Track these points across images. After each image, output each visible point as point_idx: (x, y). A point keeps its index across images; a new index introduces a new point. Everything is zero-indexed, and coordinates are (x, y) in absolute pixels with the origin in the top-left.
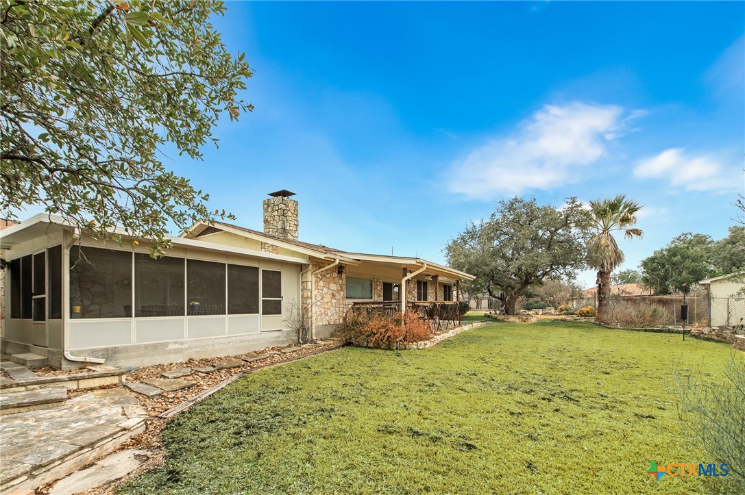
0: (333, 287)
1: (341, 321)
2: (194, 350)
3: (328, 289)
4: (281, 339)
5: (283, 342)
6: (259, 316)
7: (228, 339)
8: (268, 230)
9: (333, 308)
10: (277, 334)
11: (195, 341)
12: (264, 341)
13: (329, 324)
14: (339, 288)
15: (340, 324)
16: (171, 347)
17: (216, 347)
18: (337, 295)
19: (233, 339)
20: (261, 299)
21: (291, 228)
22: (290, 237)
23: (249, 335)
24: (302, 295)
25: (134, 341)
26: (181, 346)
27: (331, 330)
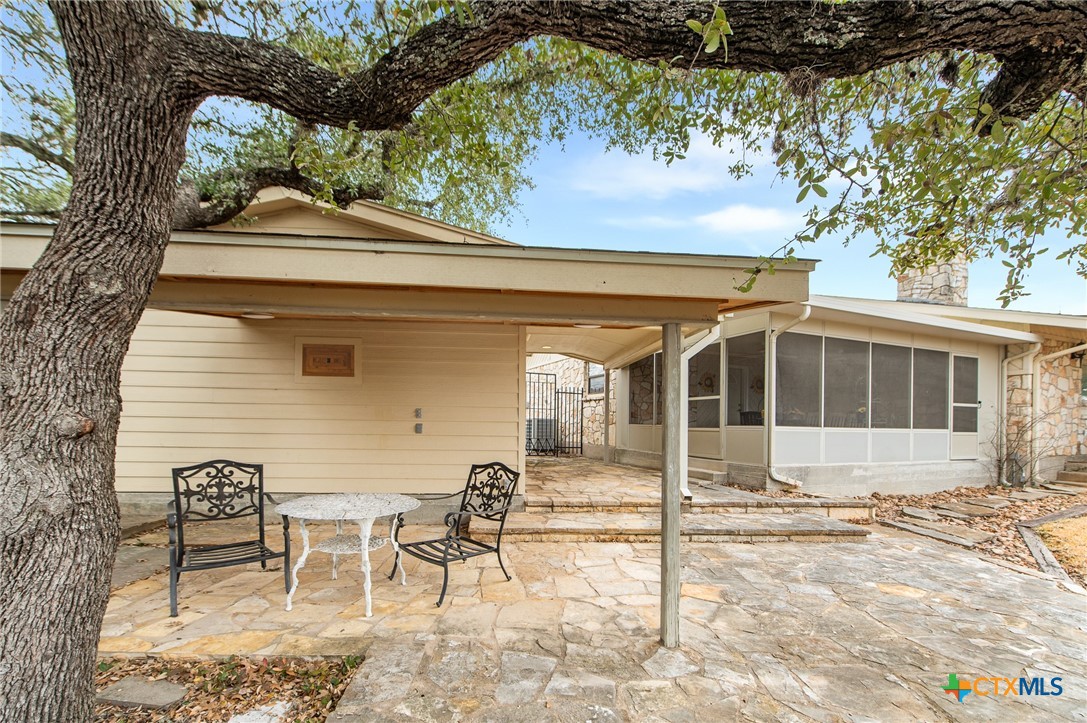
0: (1064, 384)
1: (1074, 451)
2: (877, 480)
3: (1057, 388)
4: (975, 475)
5: (978, 480)
6: (948, 432)
7: (913, 468)
8: (909, 292)
9: (1062, 426)
10: (970, 465)
11: (879, 466)
12: (954, 476)
13: (1057, 455)
14: (1072, 387)
15: (1071, 456)
16: (856, 473)
17: (900, 479)
18: (1069, 399)
19: (918, 468)
20: (951, 404)
21: (959, 284)
22: (957, 300)
23: (936, 464)
24: (1010, 399)
25: (822, 463)
26: (864, 473)
27: (1059, 465)
